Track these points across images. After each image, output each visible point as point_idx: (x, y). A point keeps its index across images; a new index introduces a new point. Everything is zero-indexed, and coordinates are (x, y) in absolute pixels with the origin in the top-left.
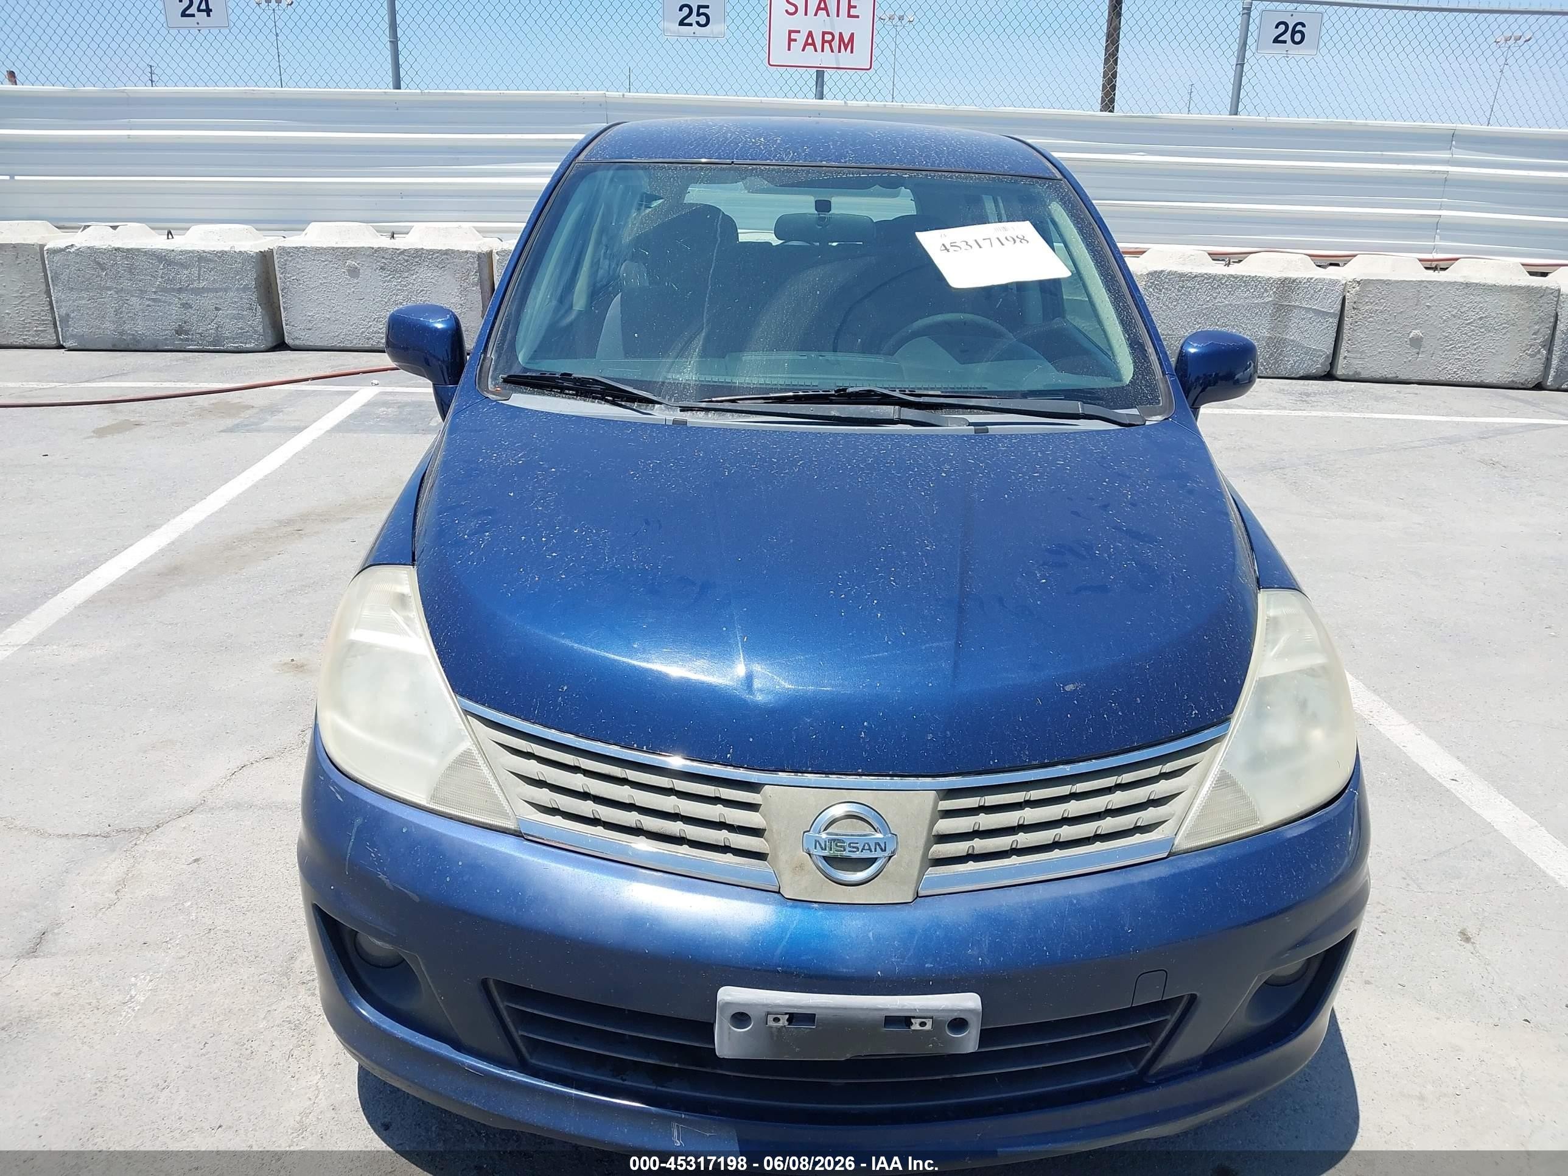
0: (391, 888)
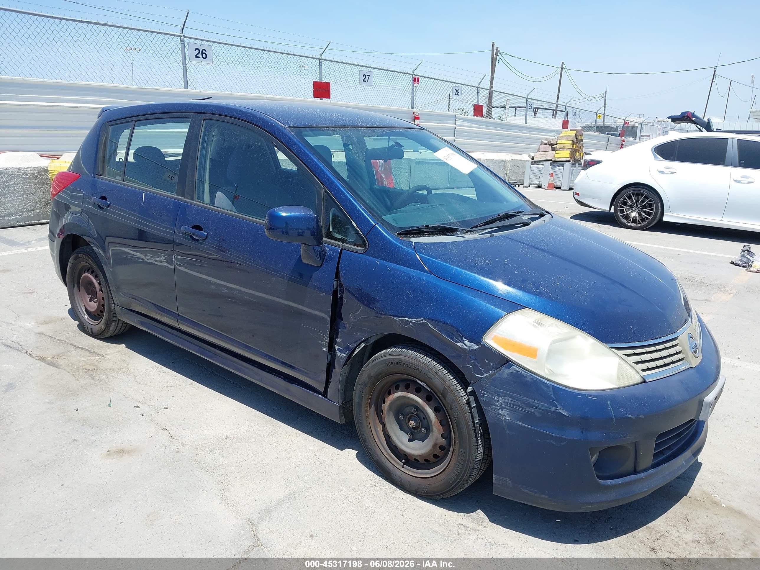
0: (634, 418)
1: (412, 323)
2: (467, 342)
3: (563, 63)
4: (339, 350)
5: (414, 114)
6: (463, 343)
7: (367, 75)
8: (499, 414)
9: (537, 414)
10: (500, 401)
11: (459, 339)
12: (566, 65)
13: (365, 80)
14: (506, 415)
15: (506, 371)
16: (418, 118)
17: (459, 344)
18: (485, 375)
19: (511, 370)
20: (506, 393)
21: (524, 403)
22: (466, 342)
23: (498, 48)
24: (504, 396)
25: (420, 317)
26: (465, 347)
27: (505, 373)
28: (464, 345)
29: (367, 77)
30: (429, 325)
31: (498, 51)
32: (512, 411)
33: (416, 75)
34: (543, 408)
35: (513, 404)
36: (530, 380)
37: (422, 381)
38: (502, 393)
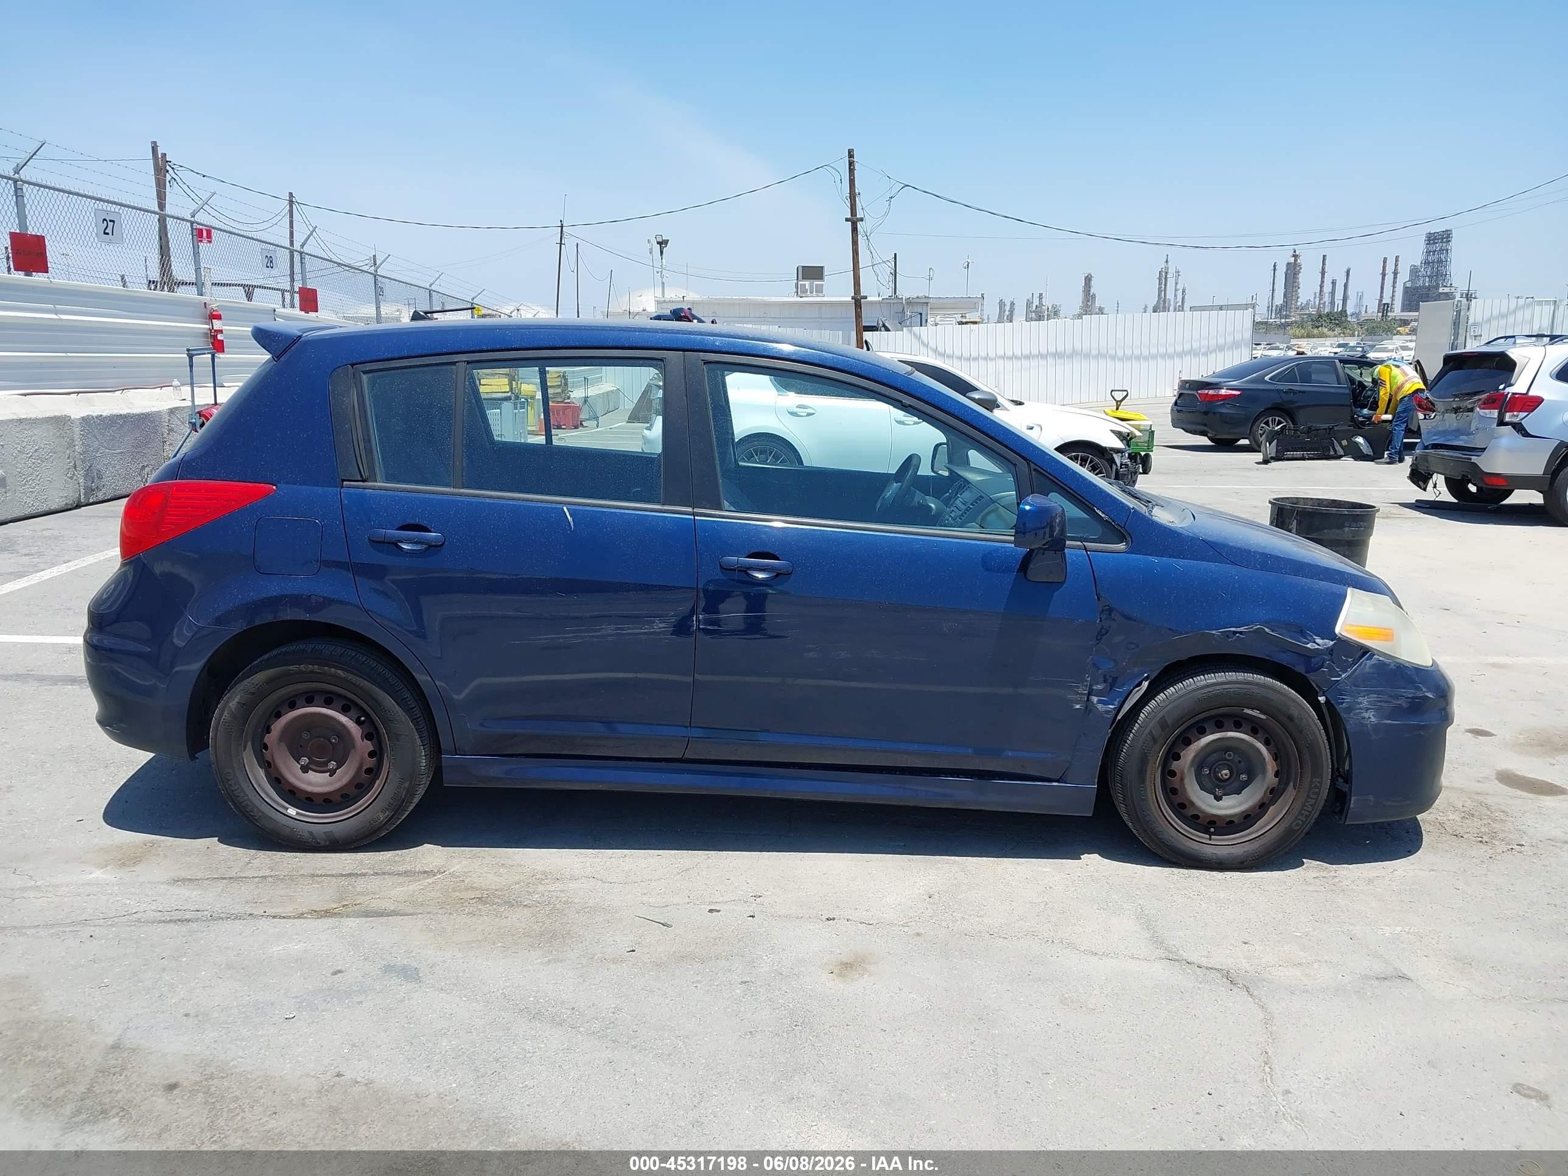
1: (1241, 633)
2: (1319, 641)
3: (291, 194)
4: (1099, 702)
5: (205, 307)
6: (1315, 642)
7: (111, 221)
8: (1364, 718)
9: (1405, 705)
10: (1364, 701)
11: (1309, 638)
12: (298, 198)
13: (107, 231)
14: (1371, 717)
15: (1367, 664)
16: (219, 317)
17: (1309, 646)
18: (1343, 676)
19: (1373, 661)
20: (1370, 691)
21: (1391, 696)
22: (1317, 641)
23: (165, 154)
24: (1368, 693)
25: (1252, 623)
26: (1317, 647)
27: (1367, 666)
28: (1315, 644)
29: (111, 224)
30: (1266, 629)
31: (167, 162)
32: (1378, 710)
33: (198, 224)
34: (1410, 696)
35: (1379, 701)
36: (1394, 668)
37: (1252, 709)
38: (1365, 691)
